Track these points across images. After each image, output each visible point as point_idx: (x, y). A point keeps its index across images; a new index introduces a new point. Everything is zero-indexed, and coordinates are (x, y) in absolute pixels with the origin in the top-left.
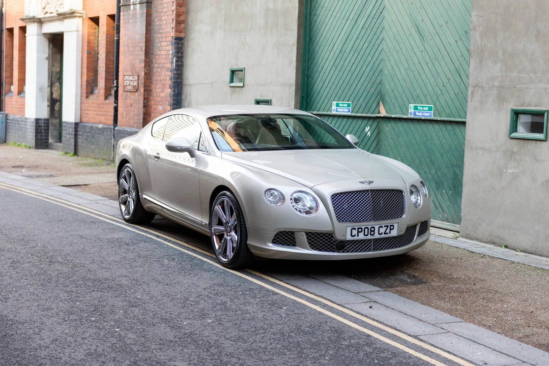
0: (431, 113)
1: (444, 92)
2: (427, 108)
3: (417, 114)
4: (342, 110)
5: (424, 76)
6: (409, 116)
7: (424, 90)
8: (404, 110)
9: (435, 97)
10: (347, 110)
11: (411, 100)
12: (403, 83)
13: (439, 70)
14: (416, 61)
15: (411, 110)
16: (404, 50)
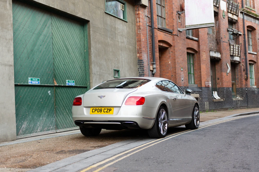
0: (74, 84)
1: (77, 75)
2: (72, 82)
3: (69, 84)
4: (34, 82)
5: (70, 68)
6: (67, 85)
7: (71, 74)
8: (64, 82)
9: (75, 77)
10: (38, 83)
11: (67, 78)
12: (63, 71)
13: (75, 67)
14: (67, 61)
15: (67, 83)
16: (62, 56)
